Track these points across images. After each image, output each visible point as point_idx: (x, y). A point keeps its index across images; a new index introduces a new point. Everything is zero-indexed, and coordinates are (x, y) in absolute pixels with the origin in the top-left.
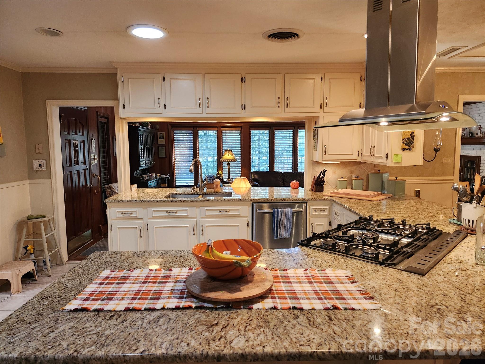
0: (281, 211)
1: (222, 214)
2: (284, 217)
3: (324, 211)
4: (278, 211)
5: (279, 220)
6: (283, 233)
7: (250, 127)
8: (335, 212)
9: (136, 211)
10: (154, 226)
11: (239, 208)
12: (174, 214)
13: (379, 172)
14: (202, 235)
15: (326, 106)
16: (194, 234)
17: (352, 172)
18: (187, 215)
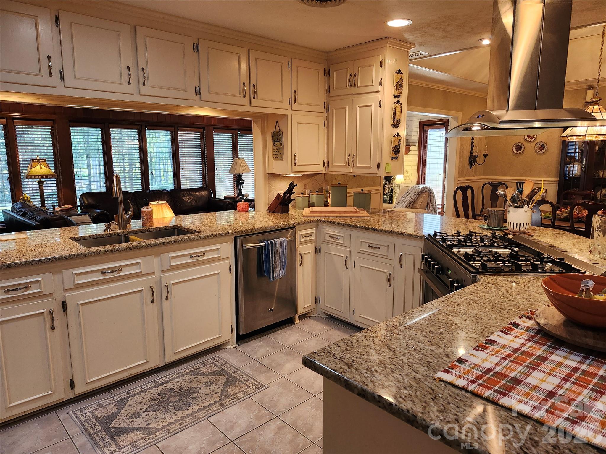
0: (275, 243)
1: (195, 259)
2: (279, 249)
3: (311, 235)
4: (271, 242)
5: (274, 255)
6: (278, 272)
7: (70, 121)
8: (329, 235)
9: (38, 281)
10: (80, 303)
11: (219, 247)
12: (116, 275)
13: (339, 185)
14: (167, 299)
15: (295, 103)
16: (153, 301)
17: (306, 186)
18: (140, 271)
